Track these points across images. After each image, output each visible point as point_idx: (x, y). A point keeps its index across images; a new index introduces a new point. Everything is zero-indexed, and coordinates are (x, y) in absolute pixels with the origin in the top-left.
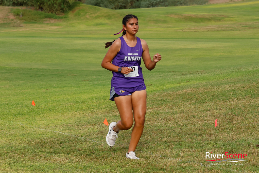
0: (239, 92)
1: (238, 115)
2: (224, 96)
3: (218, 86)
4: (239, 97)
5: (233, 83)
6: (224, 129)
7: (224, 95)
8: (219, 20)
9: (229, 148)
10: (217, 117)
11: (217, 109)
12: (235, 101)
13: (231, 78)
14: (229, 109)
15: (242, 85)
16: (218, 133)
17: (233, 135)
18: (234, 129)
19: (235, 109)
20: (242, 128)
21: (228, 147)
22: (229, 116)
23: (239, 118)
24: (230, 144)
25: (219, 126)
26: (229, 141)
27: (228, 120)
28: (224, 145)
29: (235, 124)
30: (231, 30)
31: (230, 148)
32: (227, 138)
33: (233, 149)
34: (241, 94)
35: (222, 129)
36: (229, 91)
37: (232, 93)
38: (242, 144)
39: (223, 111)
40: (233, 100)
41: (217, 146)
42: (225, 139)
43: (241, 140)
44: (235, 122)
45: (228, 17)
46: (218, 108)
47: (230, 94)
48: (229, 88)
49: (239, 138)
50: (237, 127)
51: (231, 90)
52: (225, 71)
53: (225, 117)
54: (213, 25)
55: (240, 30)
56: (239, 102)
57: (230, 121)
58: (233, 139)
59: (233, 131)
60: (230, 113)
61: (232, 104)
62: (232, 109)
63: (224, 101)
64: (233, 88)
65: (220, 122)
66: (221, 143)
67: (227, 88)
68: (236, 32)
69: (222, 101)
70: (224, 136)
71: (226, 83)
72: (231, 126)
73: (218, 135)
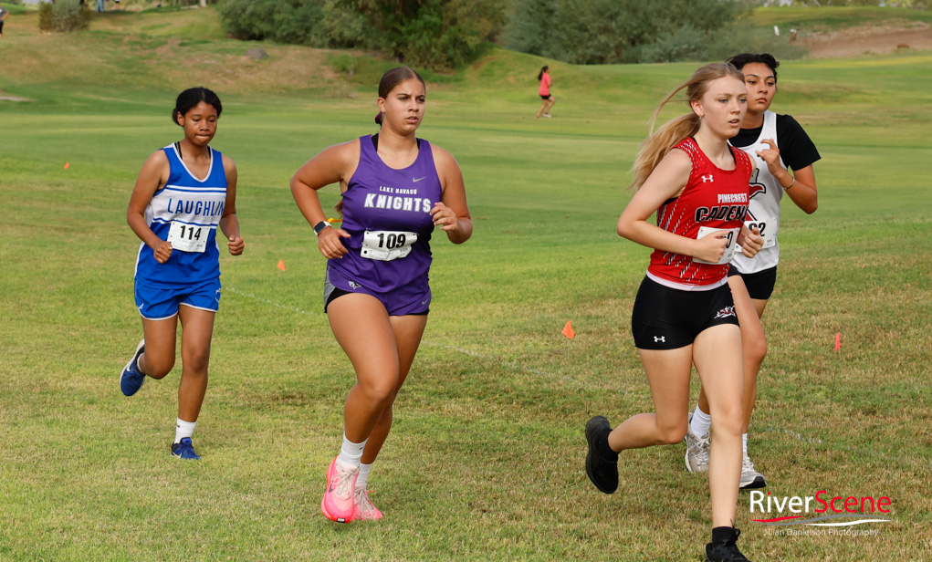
0: (891, 274)
1: (886, 329)
2: (854, 282)
3: (836, 258)
4: (889, 285)
5: (876, 251)
6: (854, 358)
7: (851, 279)
8: (836, 100)
9: (866, 403)
10: (835, 330)
11: (835, 311)
12: (879, 293)
13: (868, 239)
14: (865, 313)
15: (897, 257)
16: (838, 367)
17: (875, 372)
18: (876, 360)
19: (879, 313)
20: (897, 359)
21: (862, 401)
22: (864, 329)
23: (891, 335)
24: (868, 394)
26: (866, 387)
27: (864, 339)
28: (853, 396)
29: (881, 347)
30: (865, 124)
31: (869, 403)
32: (860, 380)
33: (875, 406)
34: (893, 278)
35: (847, 359)
36: (865, 270)
37: (872, 275)
38: (896, 395)
39: (849, 316)
40: (875, 293)
41: (837, 397)
42: (856, 381)
43: (894, 386)
44: (880, 343)
45: (858, 92)
46: (839, 309)
47: (868, 279)
48: (863, 263)
49: (889, 381)
50: (884, 356)
51: (870, 268)
52: (854, 223)
53: (856, 332)
55: (887, 126)
56: (890, 296)
57: (869, 340)
58: (874, 383)
59: (874, 363)
60: (866, 322)
61: (871, 301)
62: (871, 313)
63: (852, 292)
64: (875, 264)
66: (846, 390)
67: (859, 262)
68: (879, 131)
69: (848, 292)
70: (852, 375)
71: (858, 252)
72: (870, 352)
73: (837, 373)
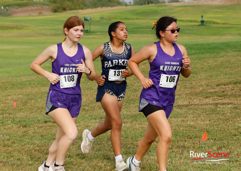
0: (33, 82)
1: (31, 100)
2: (22, 85)
3: (17, 78)
4: (33, 86)
5: (29, 75)
6: (21, 109)
7: (21, 84)
8: (20, 29)
9: (23, 124)
10: (16, 101)
11: (16, 95)
12: (30, 88)
13: (27, 72)
14: (25, 95)
15: (36, 77)
16: (16, 112)
17: (27, 114)
18: (28, 110)
19: (29, 95)
20: (34, 109)
21: (22, 123)
22: (24, 100)
23: (33, 101)
24: (24, 121)
25: (16, 107)
26: (24, 118)
27: (24, 103)
28: (20, 121)
29: (29, 105)
30: (29, 36)
31: (25, 123)
32: (22, 116)
33: (26, 124)
34: (34, 84)
35: (19, 110)
36: (26, 81)
37: (28, 83)
38: (33, 120)
39: (20, 96)
40: (28, 88)
41: (15, 122)
42: (21, 117)
43: (32, 118)
44: (29, 104)
45: (27, 27)
46: (17, 94)
47: (27, 84)
48: (25, 79)
49: (31, 116)
50: (30, 108)
51: (27, 81)
52: (23, 67)
53: (22, 101)
54: (15, 32)
55: (35, 37)
56: (33, 89)
57: (26, 103)
58: (27, 117)
59: (27, 111)
60: (25, 98)
61: (27, 91)
62: (27, 95)
63: (21, 88)
64: (29, 79)
65: (17, 104)
66: (17, 120)
67: (24, 79)
68: (33, 38)
69: (20, 88)
70: (20, 115)
71: (24, 76)
72: (26, 107)
73: (15, 114)
